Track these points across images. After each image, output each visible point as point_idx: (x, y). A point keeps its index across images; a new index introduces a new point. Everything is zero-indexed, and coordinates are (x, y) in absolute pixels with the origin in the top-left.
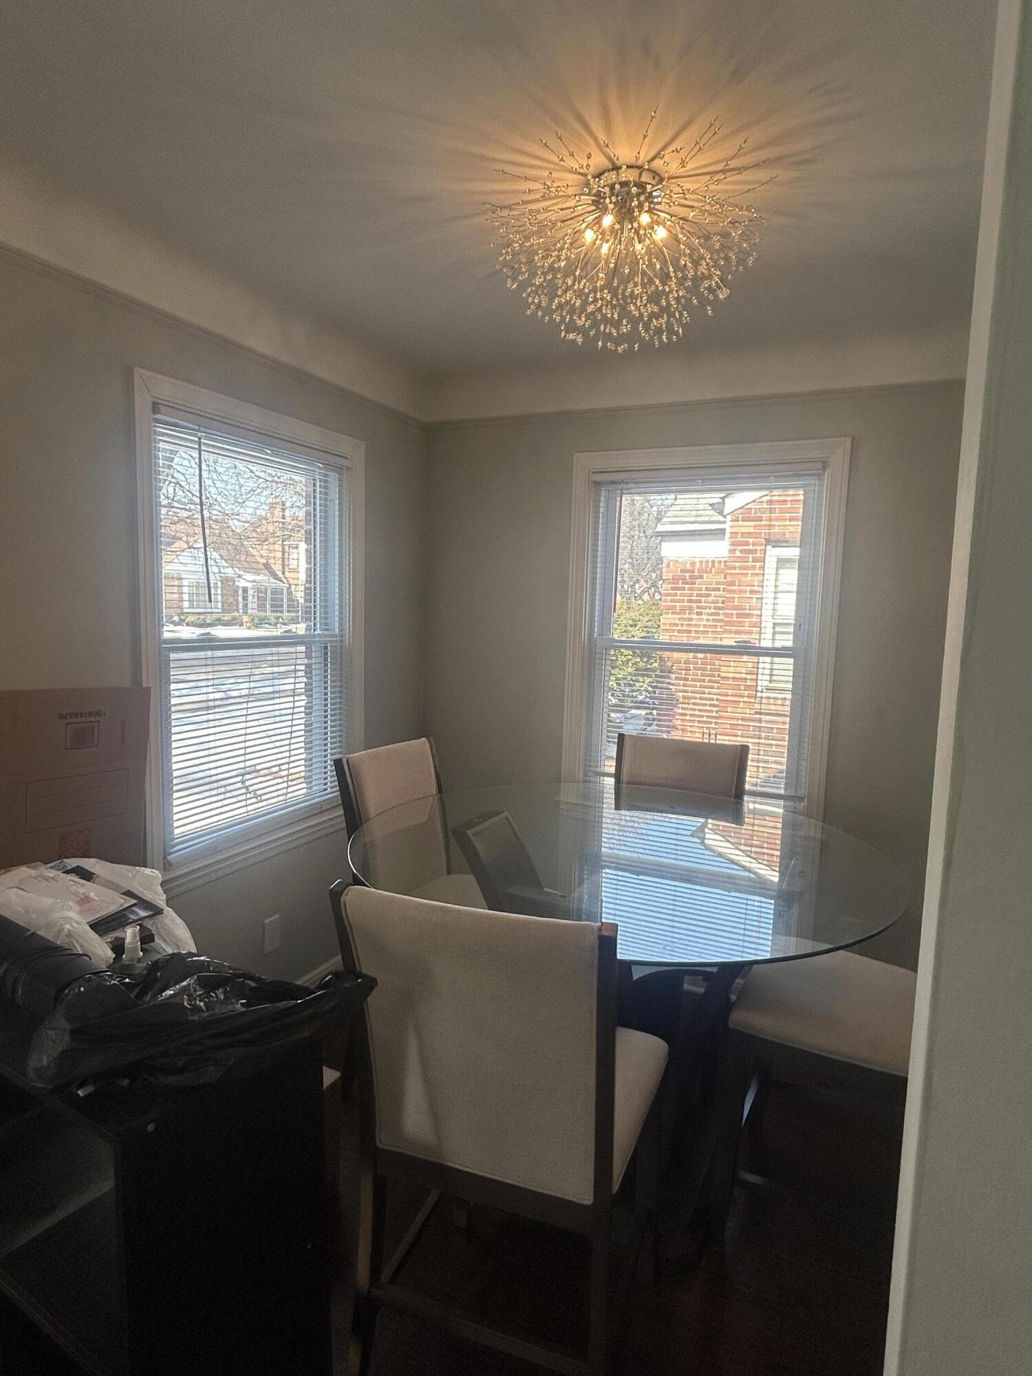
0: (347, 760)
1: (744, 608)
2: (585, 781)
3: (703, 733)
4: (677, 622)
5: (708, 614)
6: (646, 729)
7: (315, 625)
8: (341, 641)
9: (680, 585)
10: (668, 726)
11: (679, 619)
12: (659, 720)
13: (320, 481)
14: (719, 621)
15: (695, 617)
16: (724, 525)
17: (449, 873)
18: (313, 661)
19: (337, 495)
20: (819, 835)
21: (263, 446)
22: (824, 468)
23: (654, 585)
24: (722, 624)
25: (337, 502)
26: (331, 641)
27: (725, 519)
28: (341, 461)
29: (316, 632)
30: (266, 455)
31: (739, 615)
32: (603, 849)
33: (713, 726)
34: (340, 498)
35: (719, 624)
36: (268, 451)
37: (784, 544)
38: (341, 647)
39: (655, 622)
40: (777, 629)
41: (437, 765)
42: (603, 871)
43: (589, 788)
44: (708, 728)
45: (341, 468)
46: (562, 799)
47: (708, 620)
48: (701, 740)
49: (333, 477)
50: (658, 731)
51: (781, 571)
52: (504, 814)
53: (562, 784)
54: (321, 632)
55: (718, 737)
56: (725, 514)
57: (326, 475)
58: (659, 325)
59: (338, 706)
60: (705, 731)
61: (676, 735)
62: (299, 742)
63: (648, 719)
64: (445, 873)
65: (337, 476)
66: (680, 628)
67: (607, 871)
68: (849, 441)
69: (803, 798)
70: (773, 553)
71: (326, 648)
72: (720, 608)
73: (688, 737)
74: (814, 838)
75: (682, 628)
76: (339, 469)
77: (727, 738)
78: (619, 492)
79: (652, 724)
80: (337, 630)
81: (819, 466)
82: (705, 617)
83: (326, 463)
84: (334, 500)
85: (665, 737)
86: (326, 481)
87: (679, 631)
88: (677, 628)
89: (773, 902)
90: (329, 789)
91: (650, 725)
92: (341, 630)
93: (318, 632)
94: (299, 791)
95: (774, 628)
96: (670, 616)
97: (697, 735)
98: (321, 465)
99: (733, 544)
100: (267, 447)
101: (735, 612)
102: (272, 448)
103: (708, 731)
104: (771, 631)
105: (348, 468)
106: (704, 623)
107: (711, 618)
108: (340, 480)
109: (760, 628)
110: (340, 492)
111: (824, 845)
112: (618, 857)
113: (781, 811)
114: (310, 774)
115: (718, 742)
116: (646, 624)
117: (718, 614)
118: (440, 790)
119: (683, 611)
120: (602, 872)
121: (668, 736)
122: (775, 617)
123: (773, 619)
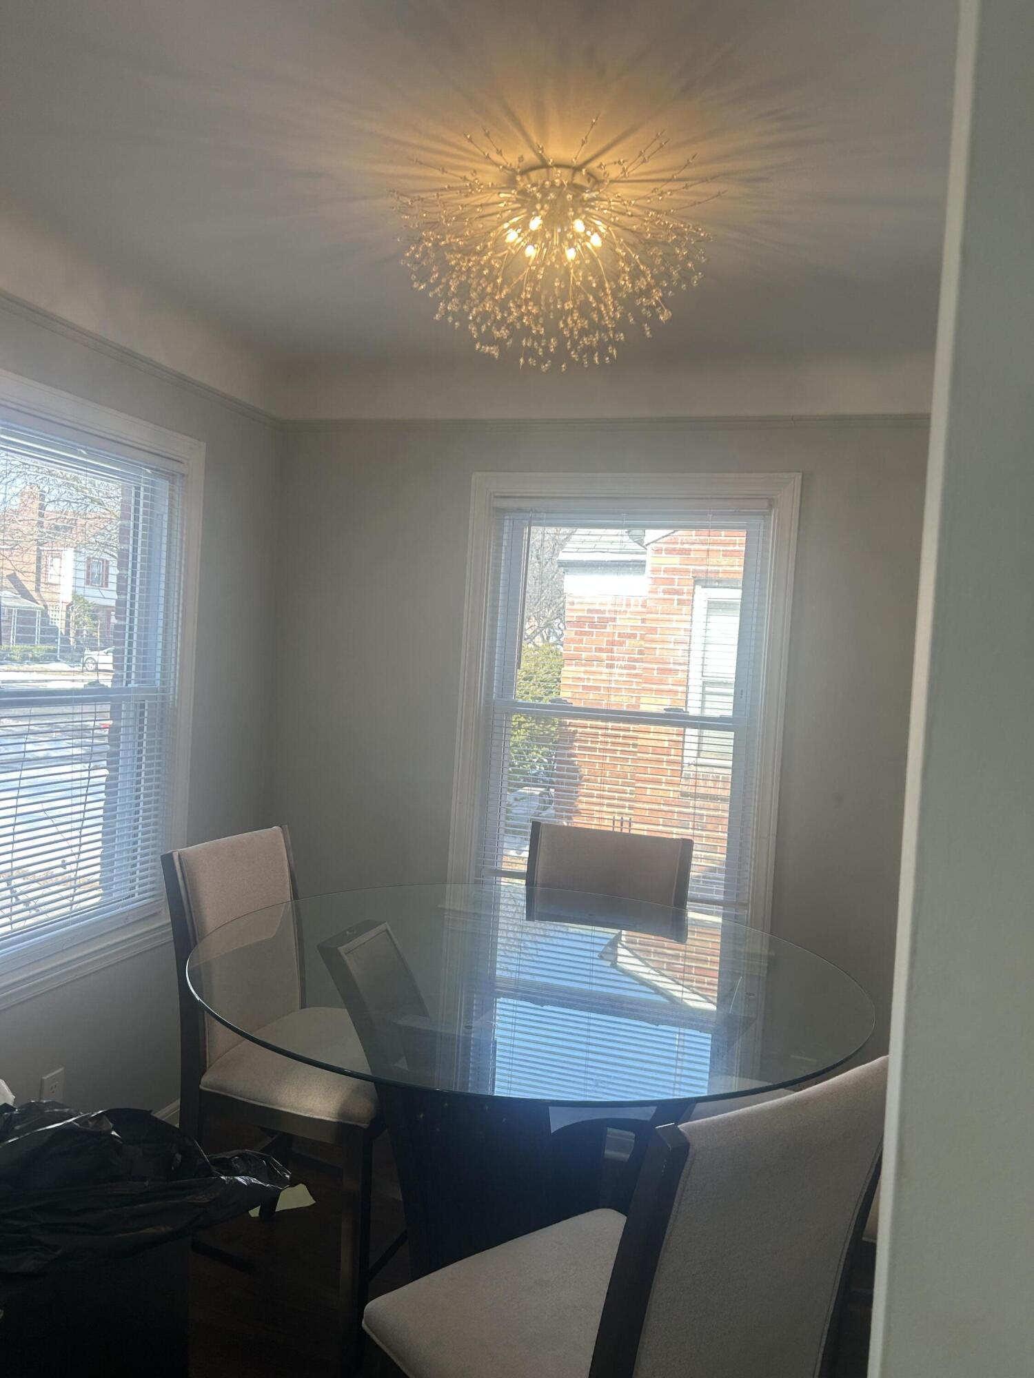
0: (179, 856)
1: (667, 661)
2: (476, 882)
3: (614, 820)
4: (582, 675)
5: (622, 668)
6: (541, 813)
7: (129, 676)
8: (163, 698)
9: (587, 629)
10: (567, 811)
11: (585, 672)
12: (558, 803)
13: (145, 490)
14: (636, 676)
15: (605, 670)
16: (644, 556)
17: (303, 1006)
18: (122, 723)
19: (167, 508)
20: (765, 952)
21: (77, 444)
22: (770, 507)
23: (548, 625)
24: (641, 680)
25: (166, 517)
26: (149, 698)
27: (645, 551)
28: (175, 467)
29: (129, 685)
30: (79, 456)
31: (661, 671)
32: (498, 973)
33: (627, 810)
34: (171, 513)
35: (635, 680)
36: (84, 452)
37: (717, 584)
38: (163, 705)
39: (554, 675)
40: (708, 689)
41: (292, 862)
42: (498, 1000)
43: (482, 892)
44: (619, 813)
45: (173, 475)
46: (447, 907)
47: (620, 675)
48: (611, 829)
49: (163, 486)
50: (556, 816)
51: (712, 619)
52: (383, 925)
53: (448, 886)
54: (136, 685)
55: (634, 825)
56: (644, 544)
57: (153, 483)
58: (589, 343)
59: (154, 783)
60: (617, 817)
61: (579, 822)
62: (94, 835)
63: (544, 802)
64: (298, 1006)
65: (167, 483)
66: (585, 684)
67: (501, 1000)
68: (799, 476)
69: (746, 905)
70: (703, 595)
71: (143, 706)
72: (636, 660)
73: (593, 825)
74: (761, 955)
75: (588, 684)
76: (171, 476)
77: (645, 827)
78: (527, 522)
79: (548, 808)
80: (158, 683)
81: (765, 504)
82: (616, 670)
83: (154, 467)
84: (162, 515)
85: (565, 824)
86: (153, 491)
87: (584, 687)
88: (581, 684)
89: (710, 1036)
90: (136, 894)
91: (545, 809)
92: (163, 683)
93: (132, 685)
94: (91, 899)
95: (703, 688)
96: (573, 668)
97: (606, 822)
98: (149, 471)
99: (656, 581)
100: (82, 446)
101: (655, 666)
102: (89, 448)
103: (620, 818)
104: (700, 690)
105: (183, 475)
106: (617, 678)
107: (625, 671)
108: (172, 490)
109: (687, 686)
110: (171, 505)
111: (773, 963)
112: (517, 982)
113: (719, 920)
114: (110, 875)
115: (633, 832)
116: (545, 676)
117: (634, 668)
118: (295, 895)
119: (590, 661)
120: (496, 1002)
121: (568, 823)
122: (704, 674)
123: (703, 676)
